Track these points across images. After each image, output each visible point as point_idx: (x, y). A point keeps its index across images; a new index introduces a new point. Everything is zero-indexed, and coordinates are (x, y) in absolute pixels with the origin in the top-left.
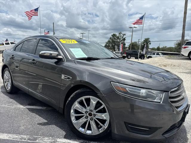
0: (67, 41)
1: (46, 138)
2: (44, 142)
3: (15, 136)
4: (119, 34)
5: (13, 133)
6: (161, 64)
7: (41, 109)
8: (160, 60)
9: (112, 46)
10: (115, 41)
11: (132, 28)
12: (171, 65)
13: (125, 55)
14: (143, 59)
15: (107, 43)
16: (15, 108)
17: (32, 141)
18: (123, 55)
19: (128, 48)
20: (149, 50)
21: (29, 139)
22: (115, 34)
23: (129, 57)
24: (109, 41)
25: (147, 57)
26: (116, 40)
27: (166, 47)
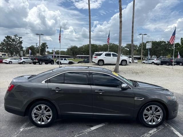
4: (14, 37)
11: (39, 34)
13: (37, 61)
14: (53, 64)
15: (1, 45)
18: (34, 61)
20: (47, 54)
22: (10, 36)
23: (41, 63)
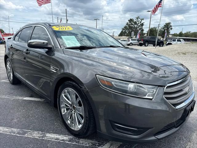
0: (61, 28)
1: (36, 133)
2: (32, 136)
3: (6, 129)
4: (136, 19)
5: (5, 126)
6: (180, 51)
7: (39, 101)
8: (179, 48)
9: (128, 33)
10: (132, 27)
11: (150, 11)
12: (192, 53)
13: (142, 42)
14: (162, 46)
15: (123, 29)
16: (14, 100)
17: (21, 135)
18: (140, 42)
19: (146, 34)
20: (170, 36)
21: (19, 133)
22: (132, 19)
23: (147, 44)
24: (125, 27)
25: (167, 44)
26: (133, 25)
27: (189, 32)
